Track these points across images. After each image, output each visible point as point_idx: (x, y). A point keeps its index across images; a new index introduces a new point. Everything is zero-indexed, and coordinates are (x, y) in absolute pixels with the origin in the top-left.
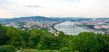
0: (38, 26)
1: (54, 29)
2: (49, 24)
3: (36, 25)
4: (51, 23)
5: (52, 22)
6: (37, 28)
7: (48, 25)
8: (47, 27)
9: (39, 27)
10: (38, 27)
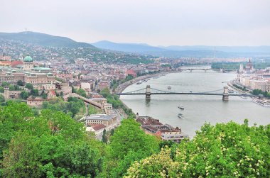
0: (29, 87)
1: (117, 106)
2: (90, 76)
3: (21, 83)
4: (102, 75)
5: (112, 66)
6: (24, 96)
7: (86, 86)
8: (82, 93)
9: (34, 93)
10: (27, 90)
